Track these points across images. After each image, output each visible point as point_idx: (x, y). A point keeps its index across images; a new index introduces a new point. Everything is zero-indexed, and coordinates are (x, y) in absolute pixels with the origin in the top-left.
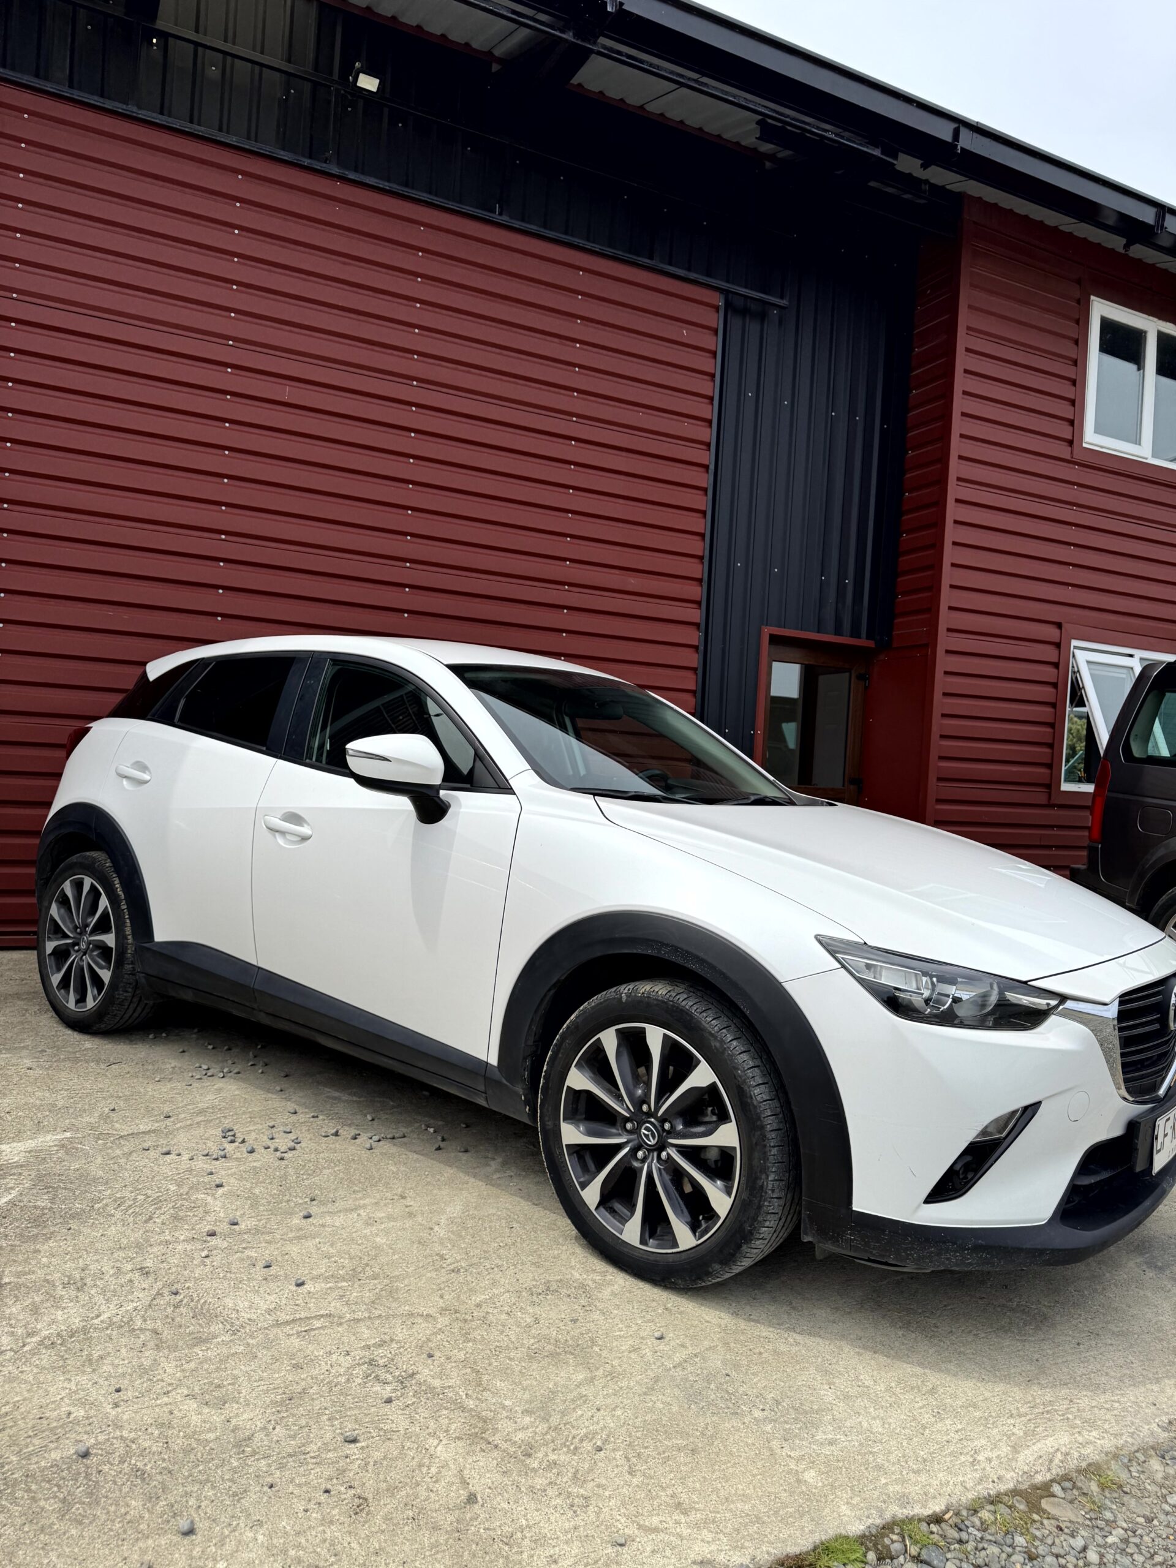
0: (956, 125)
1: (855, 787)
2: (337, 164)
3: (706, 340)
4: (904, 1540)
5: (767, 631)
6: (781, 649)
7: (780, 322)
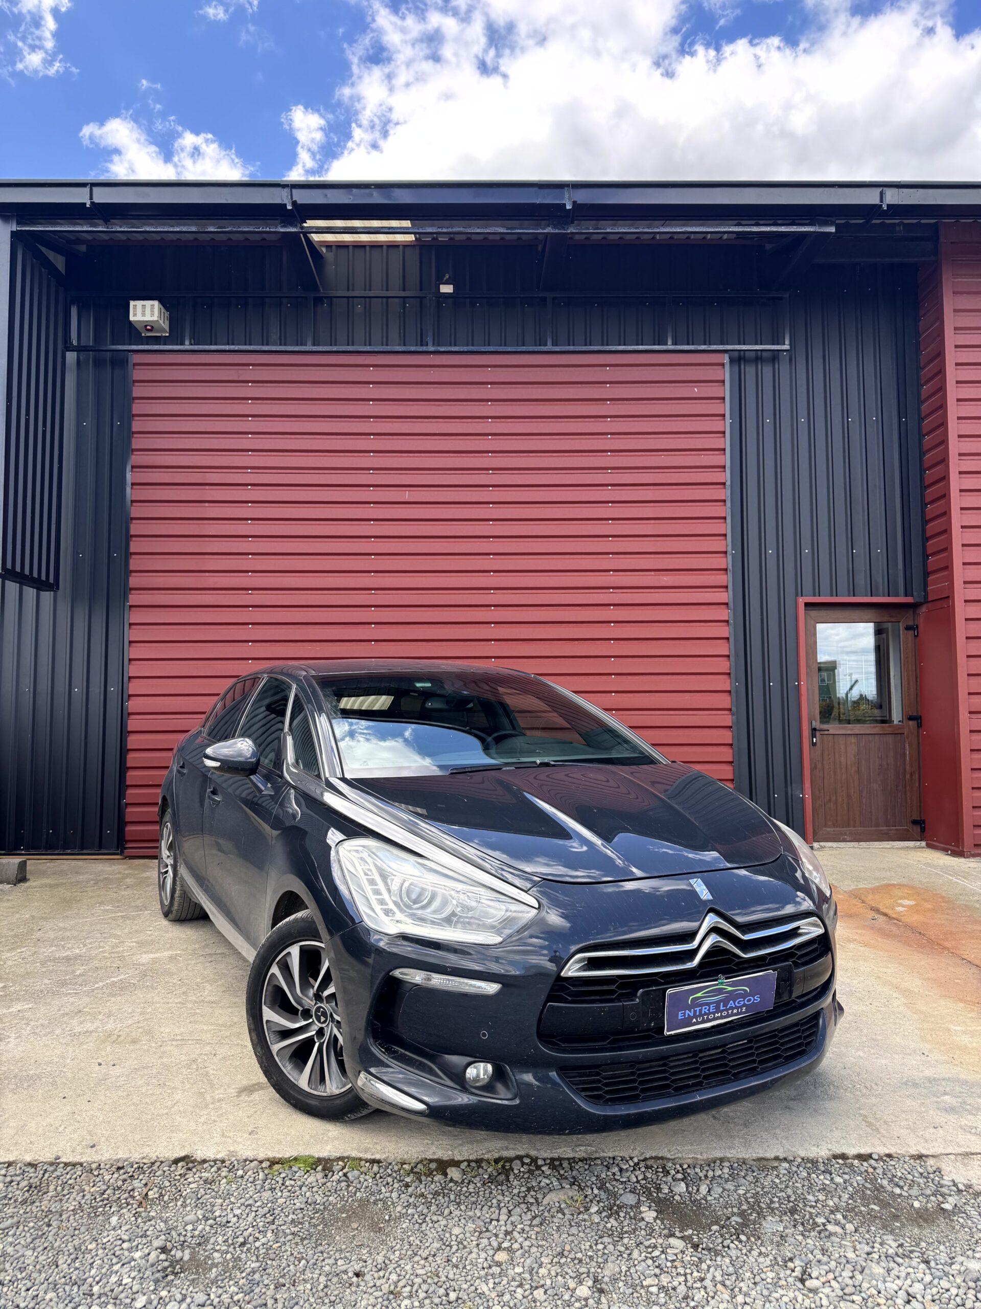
0: (879, 190)
1: (915, 722)
2: (434, 345)
3: (715, 390)
4: (345, 1166)
5: (802, 601)
6: (823, 613)
7: (791, 360)
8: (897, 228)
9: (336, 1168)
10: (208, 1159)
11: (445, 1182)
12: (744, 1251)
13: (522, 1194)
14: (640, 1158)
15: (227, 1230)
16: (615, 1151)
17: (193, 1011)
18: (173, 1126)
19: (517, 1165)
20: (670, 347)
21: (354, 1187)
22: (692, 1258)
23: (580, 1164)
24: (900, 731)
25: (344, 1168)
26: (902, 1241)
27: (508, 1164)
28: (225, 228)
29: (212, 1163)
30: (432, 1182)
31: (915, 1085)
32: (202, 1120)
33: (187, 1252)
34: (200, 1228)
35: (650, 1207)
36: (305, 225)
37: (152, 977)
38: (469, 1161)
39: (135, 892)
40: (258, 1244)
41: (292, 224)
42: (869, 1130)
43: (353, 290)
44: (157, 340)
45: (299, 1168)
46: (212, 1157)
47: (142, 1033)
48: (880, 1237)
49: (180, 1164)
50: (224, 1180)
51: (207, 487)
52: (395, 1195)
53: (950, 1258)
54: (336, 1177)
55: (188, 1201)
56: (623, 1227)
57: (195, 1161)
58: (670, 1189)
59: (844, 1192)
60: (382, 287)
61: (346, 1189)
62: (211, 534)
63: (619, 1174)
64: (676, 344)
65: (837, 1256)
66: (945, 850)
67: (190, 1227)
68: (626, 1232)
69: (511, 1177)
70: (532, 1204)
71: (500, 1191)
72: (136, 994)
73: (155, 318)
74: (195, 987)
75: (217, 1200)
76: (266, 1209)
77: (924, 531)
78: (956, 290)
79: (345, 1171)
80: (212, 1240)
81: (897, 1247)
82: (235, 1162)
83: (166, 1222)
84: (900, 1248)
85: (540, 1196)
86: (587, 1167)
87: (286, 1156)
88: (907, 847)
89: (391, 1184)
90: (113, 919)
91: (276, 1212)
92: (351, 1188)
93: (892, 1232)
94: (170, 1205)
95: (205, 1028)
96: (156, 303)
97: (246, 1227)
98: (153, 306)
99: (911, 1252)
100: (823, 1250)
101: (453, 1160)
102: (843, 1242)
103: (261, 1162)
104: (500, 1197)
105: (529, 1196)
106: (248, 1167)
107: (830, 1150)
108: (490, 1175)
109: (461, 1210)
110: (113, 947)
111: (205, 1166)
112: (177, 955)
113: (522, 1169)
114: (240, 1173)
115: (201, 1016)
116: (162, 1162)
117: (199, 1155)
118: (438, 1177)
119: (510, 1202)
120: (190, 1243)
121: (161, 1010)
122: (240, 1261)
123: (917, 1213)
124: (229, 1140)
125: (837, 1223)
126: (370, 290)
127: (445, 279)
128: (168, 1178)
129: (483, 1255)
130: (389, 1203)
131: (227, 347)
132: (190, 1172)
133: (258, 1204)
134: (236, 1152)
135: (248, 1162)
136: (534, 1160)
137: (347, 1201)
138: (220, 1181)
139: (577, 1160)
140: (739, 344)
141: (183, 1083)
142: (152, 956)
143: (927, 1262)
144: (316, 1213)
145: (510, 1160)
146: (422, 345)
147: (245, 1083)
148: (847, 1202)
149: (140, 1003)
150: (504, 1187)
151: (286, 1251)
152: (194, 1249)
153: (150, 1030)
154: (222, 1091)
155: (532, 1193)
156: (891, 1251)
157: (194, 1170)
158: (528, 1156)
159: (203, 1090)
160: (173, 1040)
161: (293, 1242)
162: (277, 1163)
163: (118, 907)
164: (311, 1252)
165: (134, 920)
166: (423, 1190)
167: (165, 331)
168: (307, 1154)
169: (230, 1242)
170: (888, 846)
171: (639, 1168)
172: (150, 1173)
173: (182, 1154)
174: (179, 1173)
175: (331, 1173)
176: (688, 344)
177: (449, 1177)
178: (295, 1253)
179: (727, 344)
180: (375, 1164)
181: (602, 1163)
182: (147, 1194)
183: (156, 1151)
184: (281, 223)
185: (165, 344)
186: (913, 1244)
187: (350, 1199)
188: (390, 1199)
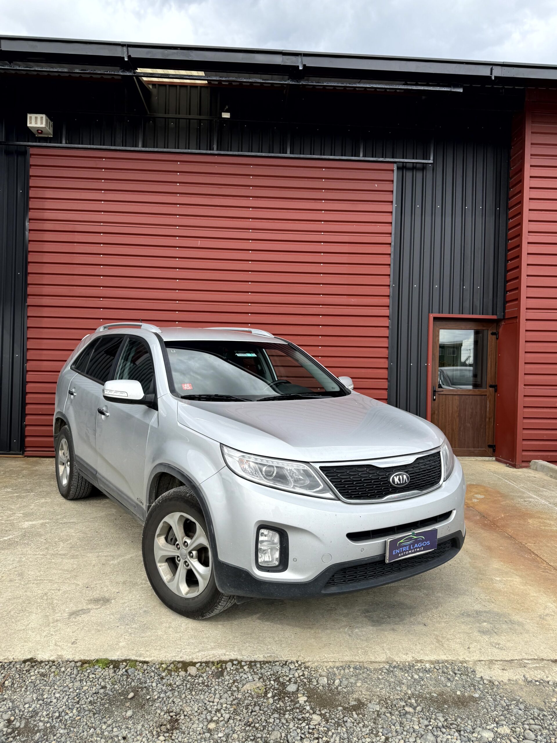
0: (491, 67)
1: (493, 389)
2: (217, 150)
3: (386, 186)
4: (127, 665)
5: (432, 316)
6: (444, 323)
7: (433, 170)
8: (501, 91)
9: (122, 666)
10: (44, 660)
11: (186, 676)
12: (355, 724)
13: (230, 685)
14: (302, 662)
15: (50, 707)
16: (288, 657)
17: (50, 561)
18: (26, 638)
19: (229, 665)
20: (361, 158)
21: (131, 679)
22: (324, 728)
23: (267, 665)
24: (484, 394)
25: (126, 666)
26: (447, 717)
27: (224, 665)
28: (86, 70)
29: (47, 663)
30: (178, 676)
31: (469, 615)
32: (45, 634)
33: (23, 722)
34: (34, 706)
35: (304, 694)
36: (137, 71)
37: (29, 537)
38: (201, 663)
39: (27, 480)
40: (67, 717)
41: (128, 70)
42: (437, 645)
43: (169, 113)
44: (46, 140)
45: (99, 666)
46: (47, 659)
47: (16, 575)
48: (435, 715)
49: (27, 664)
50: (53, 674)
51: (76, 234)
52: (154, 684)
53: (473, 729)
54: (120, 673)
55: (29, 688)
56: (286, 707)
57: (36, 661)
58: (317, 681)
59: (418, 685)
60: (187, 112)
61: (126, 680)
62: (77, 262)
63: (288, 672)
64: (365, 157)
65: (408, 727)
66: (506, 463)
67: (27, 706)
68: (288, 711)
69: (225, 673)
70: (235, 691)
71: (217, 683)
72: (17, 549)
73: (43, 125)
74: (54, 544)
75: (46, 687)
76: (76, 694)
77: (505, 276)
78: (533, 131)
79: (126, 668)
80: (40, 714)
81: (444, 722)
82: (61, 662)
83: (13, 702)
84: (445, 722)
85: (240, 686)
86: (270, 667)
87: (91, 659)
88: (485, 461)
89: (153, 677)
90: (11, 497)
91: (81, 696)
92: (129, 679)
93: (442, 711)
94: (17, 690)
95: (55, 571)
96: (44, 116)
97: (61, 706)
98: (42, 118)
99: (451, 724)
100: (401, 723)
101: (192, 662)
102: (413, 718)
103: (76, 662)
104: (217, 687)
105: (234, 686)
106: (68, 665)
107: (413, 657)
108: (213, 672)
109: (192, 695)
110: (8, 517)
111: (42, 664)
112: (46, 523)
113: (232, 668)
114: (63, 669)
115: (55, 564)
116: (16, 662)
117: (39, 658)
118: (182, 673)
119: (222, 690)
120: (26, 716)
121: (31, 559)
122: (55, 728)
123: (459, 698)
124: (59, 648)
125: (411, 705)
126: (179, 114)
127: (226, 109)
128: (19, 672)
129: (201, 725)
130: (150, 690)
131: (89, 146)
132: (32, 668)
133: (71, 690)
134: (62, 656)
135: (68, 663)
136: (240, 662)
137: (125, 688)
138: (50, 675)
139: (265, 663)
140: (403, 158)
141: (37, 609)
142: (31, 523)
143: (459, 731)
144: (106, 696)
145: (226, 662)
146: (210, 150)
147: (74, 609)
148: (419, 691)
149: (18, 555)
150: (220, 680)
151: (84, 722)
152: (28, 719)
153: (22, 573)
154: (60, 615)
155: (236, 684)
156: (440, 724)
157: (35, 667)
158: (236, 660)
159: (48, 614)
160: (35, 580)
161: (88, 716)
162: (86, 663)
163: (15, 489)
164: (98, 723)
165: (24, 498)
166: (171, 682)
167: (50, 134)
168: (105, 657)
169: (50, 715)
170: (474, 460)
171: (301, 668)
172: (8, 669)
173: (29, 657)
174: (26, 669)
175: (118, 670)
176: (373, 157)
177: (188, 672)
178: (89, 723)
179: (396, 158)
180: (145, 664)
181: (280, 664)
182: (4, 682)
183: (13, 655)
184: (121, 69)
185: (50, 143)
186: (453, 719)
187: (127, 687)
188: (151, 687)
